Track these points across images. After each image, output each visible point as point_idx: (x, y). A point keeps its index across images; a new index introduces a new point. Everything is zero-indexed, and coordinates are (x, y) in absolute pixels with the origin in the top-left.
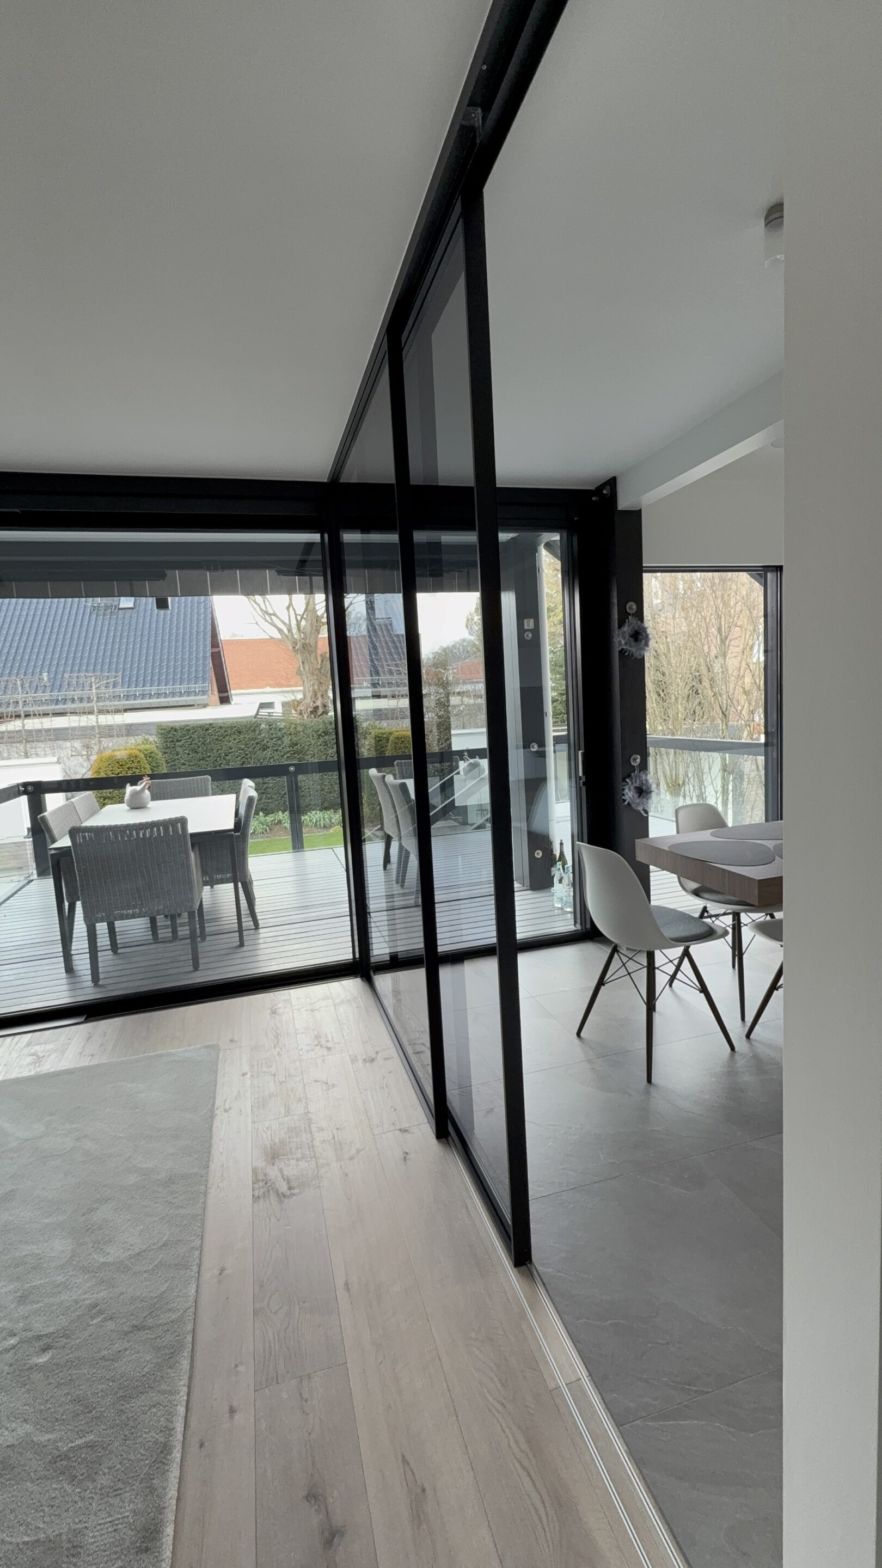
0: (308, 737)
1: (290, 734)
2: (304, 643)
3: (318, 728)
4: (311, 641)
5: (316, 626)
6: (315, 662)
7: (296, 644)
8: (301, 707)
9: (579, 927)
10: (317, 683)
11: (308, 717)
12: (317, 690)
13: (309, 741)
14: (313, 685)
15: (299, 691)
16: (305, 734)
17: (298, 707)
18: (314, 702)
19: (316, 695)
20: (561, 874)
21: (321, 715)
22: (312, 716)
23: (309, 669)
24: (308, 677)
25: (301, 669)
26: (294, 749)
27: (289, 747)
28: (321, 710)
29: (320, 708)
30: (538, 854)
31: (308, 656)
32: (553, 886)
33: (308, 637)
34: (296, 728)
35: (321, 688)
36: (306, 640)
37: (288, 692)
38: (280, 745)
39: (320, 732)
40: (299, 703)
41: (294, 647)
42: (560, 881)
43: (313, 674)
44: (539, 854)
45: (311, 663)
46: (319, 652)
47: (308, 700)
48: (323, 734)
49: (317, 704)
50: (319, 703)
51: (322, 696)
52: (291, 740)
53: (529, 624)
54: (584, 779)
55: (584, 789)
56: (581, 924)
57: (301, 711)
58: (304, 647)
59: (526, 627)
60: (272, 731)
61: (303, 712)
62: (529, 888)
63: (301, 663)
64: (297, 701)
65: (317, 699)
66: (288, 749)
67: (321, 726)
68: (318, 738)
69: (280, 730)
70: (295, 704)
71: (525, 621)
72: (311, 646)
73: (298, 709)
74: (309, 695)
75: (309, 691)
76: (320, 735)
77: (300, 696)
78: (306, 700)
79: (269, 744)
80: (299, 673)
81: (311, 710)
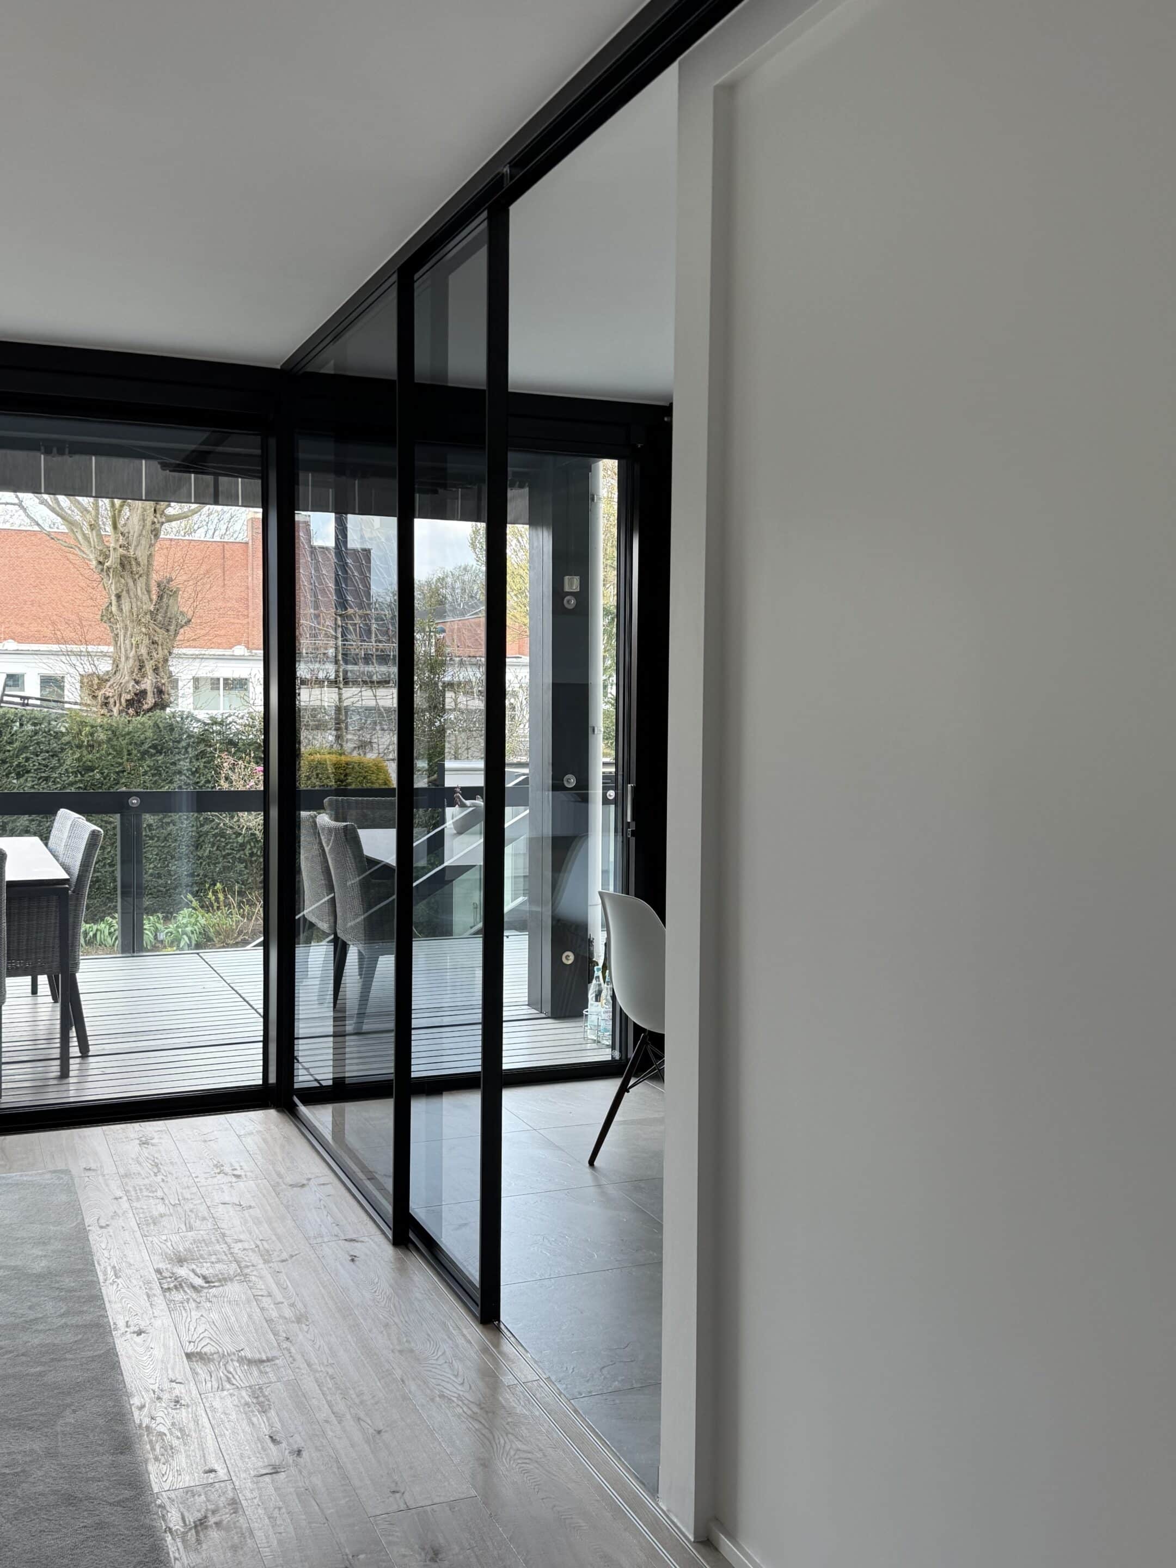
0: (119, 753)
1: (79, 747)
2: (122, 556)
3: (142, 737)
4: (139, 553)
5: (154, 523)
6: (145, 598)
7: (107, 557)
8: (107, 691)
9: (617, 1055)
10: (146, 641)
11: (120, 712)
12: (145, 656)
13: (120, 764)
14: (137, 647)
15: (105, 655)
16: (113, 747)
17: (99, 689)
18: (137, 682)
19: (141, 667)
20: (600, 985)
21: (150, 710)
22: (131, 711)
23: (131, 611)
24: (126, 628)
25: (114, 609)
26: (86, 778)
27: (75, 773)
28: (150, 700)
29: (150, 695)
30: (567, 957)
31: (131, 584)
32: (587, 1008)
33: (134, 543)
34: (92, 734)
35: (154, 654)
36: (128, 549)
37: (79, 654)
38: (54, 769)
39: (146, 746)
40: (103, 681)
41: (100, 563)
42: (598, 997)
43: (139, 622)
44: (569, 958)
45: (136, 596)
46: (155, 577)
47: (125, 678)
48: (153, 751)
49: (143, 687)
50: (148, 684)
51: (156, 670)
52: (79, 760)
53: (572, 584)
54: (633, 827)
55: (633, 841)
56: (620, 1051)
57: (107, 698)
58: (122, 565)
59: (567, 589)
60: (39, 737)
61: (112, 701)
62: (550, 1015)
63: (113, 598)
64: (98, 677)
65: (144, 676)
66: (72, 778)
67: (149, 734)
68: (142, 759)
69: (58, 735)
70: (93, 684)
71: (566, 578)
72: (138, 564)
73: (100, 694)
74: (127, 666)
75: (127, 658)
76: (146, 752)
77: (105, 666)
78: (118, 675)
79: (30, 765)
80: (107, 617)
81: (129, 697)
